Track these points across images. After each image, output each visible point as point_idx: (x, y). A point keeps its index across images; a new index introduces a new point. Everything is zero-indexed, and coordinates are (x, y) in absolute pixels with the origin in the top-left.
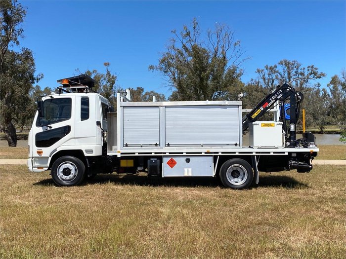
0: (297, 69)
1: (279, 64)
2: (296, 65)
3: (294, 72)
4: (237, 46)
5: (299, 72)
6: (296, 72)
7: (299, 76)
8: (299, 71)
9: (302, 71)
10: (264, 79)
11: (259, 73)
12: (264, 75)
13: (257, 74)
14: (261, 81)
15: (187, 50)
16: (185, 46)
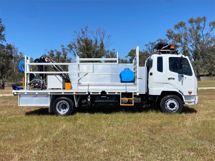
1: (157, 41)
4: (109, 38)
10: (149, 49)
11: (146, 46)
12: (149, 47)
13: (146, 47)
14: (148, 50)
15: (82, 40)
16: (80, 38)
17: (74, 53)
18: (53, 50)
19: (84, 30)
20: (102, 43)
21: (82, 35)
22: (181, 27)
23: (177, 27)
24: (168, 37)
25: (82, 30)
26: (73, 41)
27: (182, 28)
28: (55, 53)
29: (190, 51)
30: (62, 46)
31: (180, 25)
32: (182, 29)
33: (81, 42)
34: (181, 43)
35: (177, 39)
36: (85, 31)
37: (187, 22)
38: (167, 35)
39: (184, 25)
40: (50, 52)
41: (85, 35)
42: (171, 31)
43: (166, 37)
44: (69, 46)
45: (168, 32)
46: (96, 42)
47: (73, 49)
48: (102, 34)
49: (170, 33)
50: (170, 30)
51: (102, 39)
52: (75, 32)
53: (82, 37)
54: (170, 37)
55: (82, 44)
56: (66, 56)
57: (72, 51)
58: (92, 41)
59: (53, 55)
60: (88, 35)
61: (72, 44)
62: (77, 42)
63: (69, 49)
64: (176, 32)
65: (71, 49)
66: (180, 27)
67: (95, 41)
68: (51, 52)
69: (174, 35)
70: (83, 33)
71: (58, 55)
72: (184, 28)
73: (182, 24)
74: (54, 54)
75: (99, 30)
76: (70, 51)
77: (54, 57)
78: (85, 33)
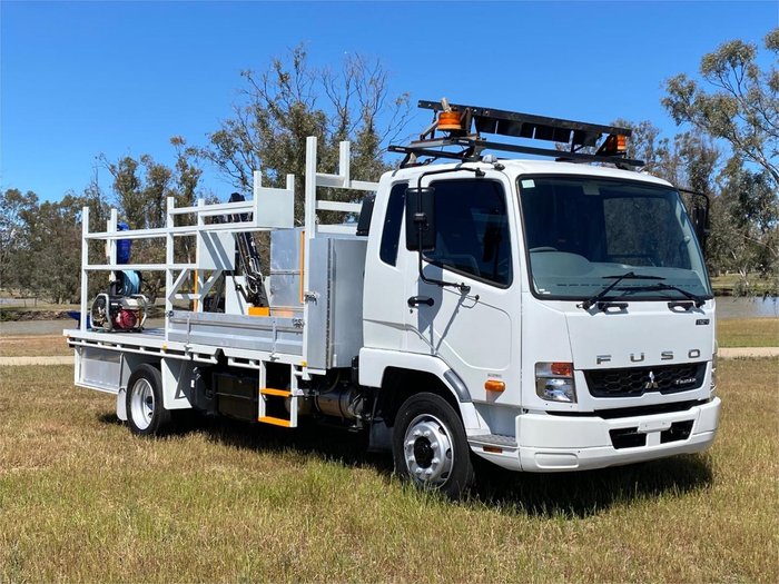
0: (651, 141)
2: (647, 132)
3: (643, 149)
5: (655, 149)
6: (647, 149)
7: (654, 158)
8: (656, 146)
9: (662, 146)
15: (278, 115)
16: (271, 106)
17: (239, 174)
18: (136, 158)
19: (288, 68)
20: (371, 131)
21: (279, 91)
22: (733, 66)
23: (714, 66)
24: (671, 109)
25: (278, 67)
26: (234, 117)
27: (738, 68)
28: (142, 174)
29: (772, 176)
30: (176, 141)
31: (730, 58)
32: (739, 76)
33: (273, 123)
34: (734, 139)
35: (715, 121)
36: (293, 73)
37: (763, 44)
38: (668, 103)
39: (746, 56)
40: (121, 165)
41: (294, 89)
42: (685, 85)
43: (664, 108)
44: (217, 139)
45: (674, 88)
46: (345, 123)
47: (238, 155)
48: (372, 88)
49: (681, 93)
50: (682, 78)
51: (370, 112)
52: (247, 75)
53: (278, 98)
54: (679, 111)
55: (277, 132)
56: (195, 190)
57: (230, 164)
58: (322, 118)
59: (134, 182)
60: (305, 93)
61: (230, 130)
62: (252, 119)
63: (217, 152)
64: (710, 88)
65: (228, 154)
66: (728, 65)
67: (338, 122)
68: (124, 168)
69: (701, 101)
70: (283, 78)
71: (155, 180)
72: (746, 72)
73: (736, 55)
74: (136, 174)
75: (356, 70)
76: (223, 164)
77: (138, 193)
78: (292, 81)
